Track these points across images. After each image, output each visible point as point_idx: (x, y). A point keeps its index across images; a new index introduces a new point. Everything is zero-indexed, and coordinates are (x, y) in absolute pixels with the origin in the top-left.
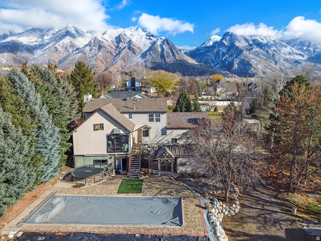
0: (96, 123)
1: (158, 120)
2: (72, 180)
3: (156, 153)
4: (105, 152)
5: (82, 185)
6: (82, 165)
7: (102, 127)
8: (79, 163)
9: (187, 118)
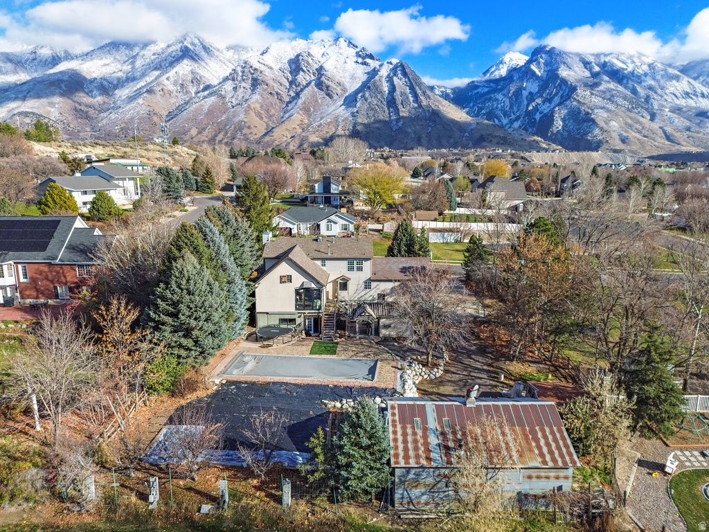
0: (282, 275)
1: (360, 269)
2: (257, 340)
3: (354, 312)
4: (293, 310)
5: (269, 346)
6: (266, 324)
7: (289, 279)
8: (262, 322)
9: (401, 266)
